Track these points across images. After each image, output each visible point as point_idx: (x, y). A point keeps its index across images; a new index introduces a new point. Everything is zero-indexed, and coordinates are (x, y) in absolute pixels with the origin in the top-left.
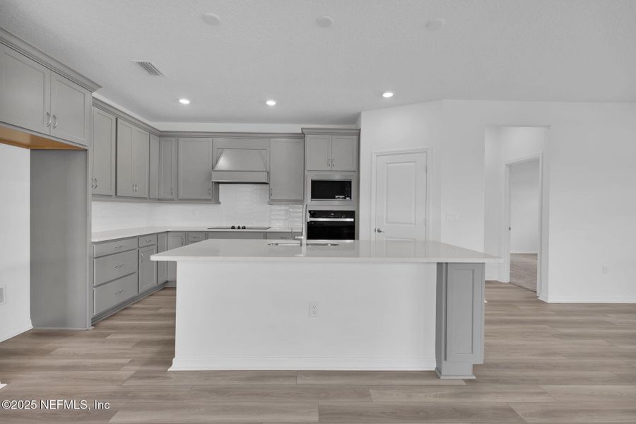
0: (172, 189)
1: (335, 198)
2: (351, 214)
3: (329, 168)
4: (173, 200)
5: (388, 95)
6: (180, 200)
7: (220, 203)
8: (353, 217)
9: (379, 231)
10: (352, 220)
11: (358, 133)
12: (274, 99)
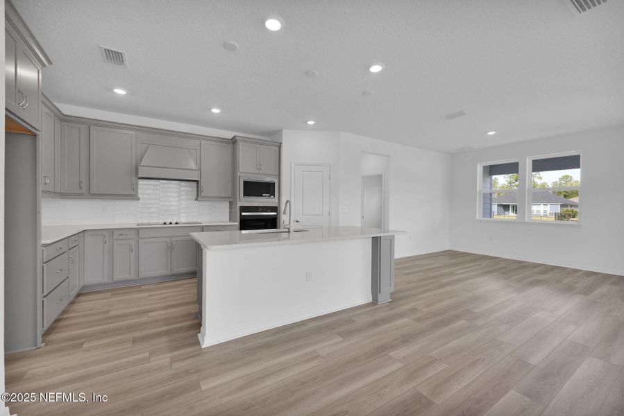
0: (80, 183)
1: (262, 196)
2: (275, 209)
3: (257, 172)
4: (82, 194)
5: (311, 123)
6: (92, 195)
7: (138, 199)
8: (276, 212)
9: (297, 222)
10: (275, 213)
11: (280, 146)
12: (218, 107)
